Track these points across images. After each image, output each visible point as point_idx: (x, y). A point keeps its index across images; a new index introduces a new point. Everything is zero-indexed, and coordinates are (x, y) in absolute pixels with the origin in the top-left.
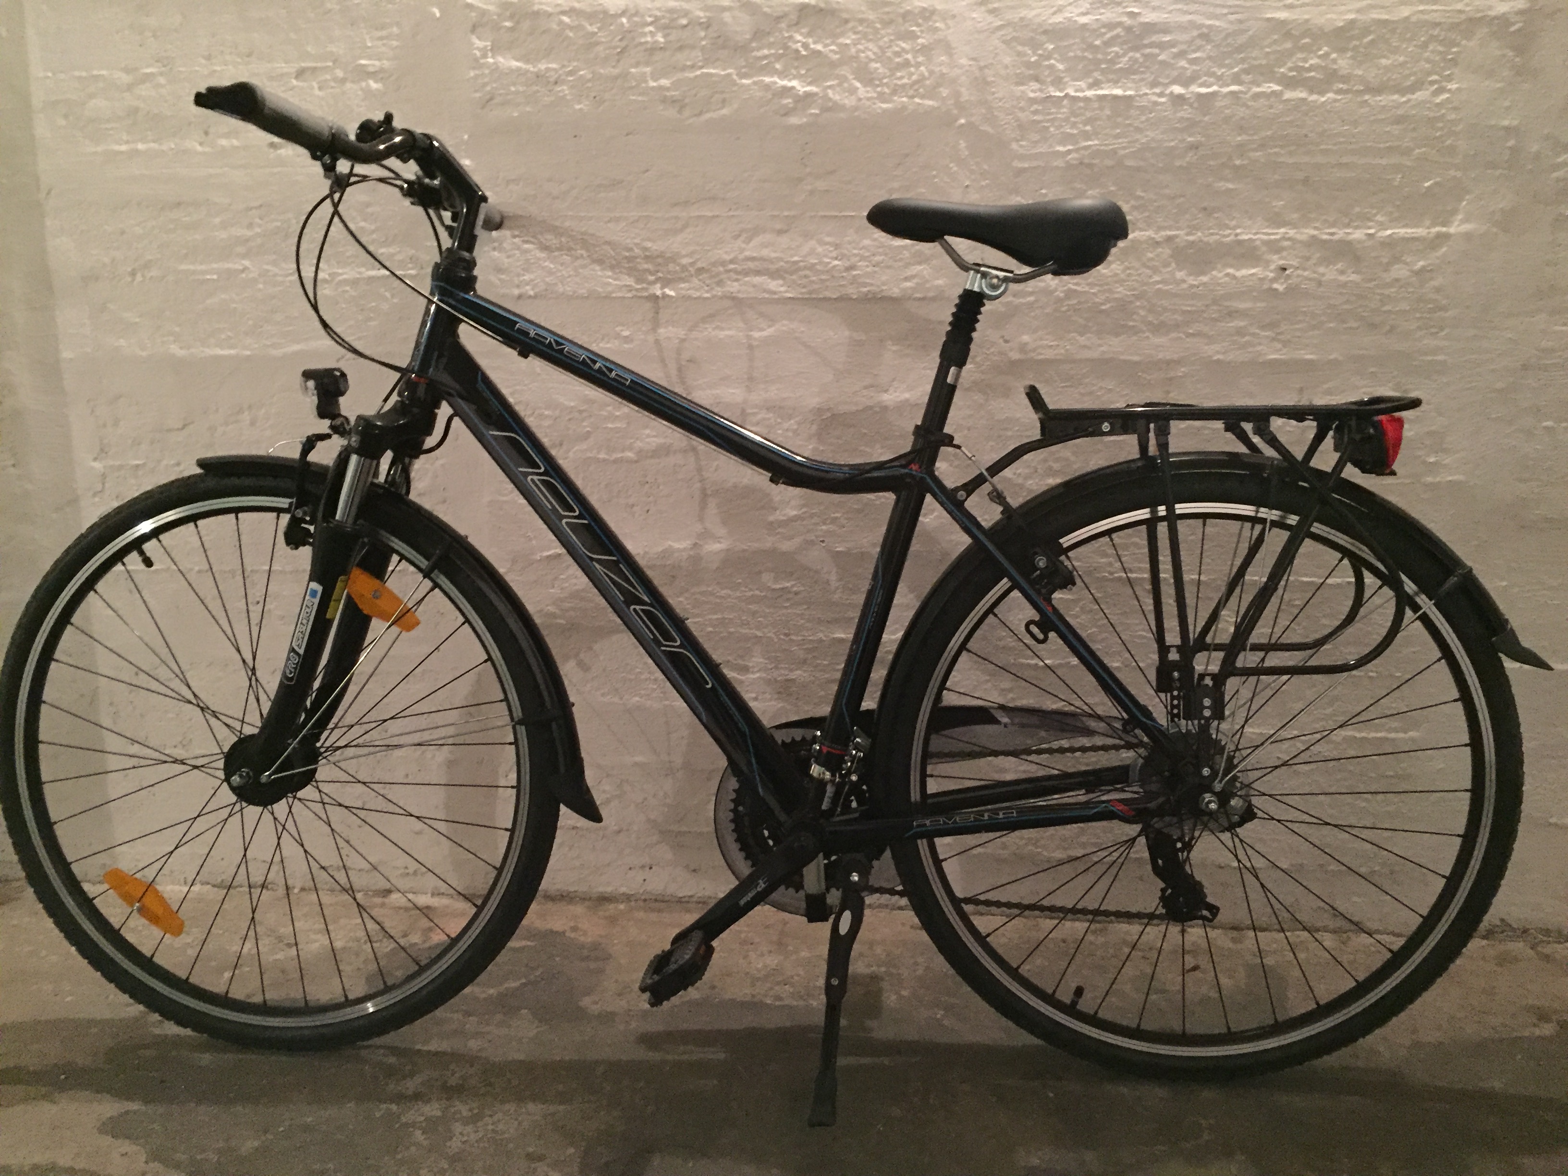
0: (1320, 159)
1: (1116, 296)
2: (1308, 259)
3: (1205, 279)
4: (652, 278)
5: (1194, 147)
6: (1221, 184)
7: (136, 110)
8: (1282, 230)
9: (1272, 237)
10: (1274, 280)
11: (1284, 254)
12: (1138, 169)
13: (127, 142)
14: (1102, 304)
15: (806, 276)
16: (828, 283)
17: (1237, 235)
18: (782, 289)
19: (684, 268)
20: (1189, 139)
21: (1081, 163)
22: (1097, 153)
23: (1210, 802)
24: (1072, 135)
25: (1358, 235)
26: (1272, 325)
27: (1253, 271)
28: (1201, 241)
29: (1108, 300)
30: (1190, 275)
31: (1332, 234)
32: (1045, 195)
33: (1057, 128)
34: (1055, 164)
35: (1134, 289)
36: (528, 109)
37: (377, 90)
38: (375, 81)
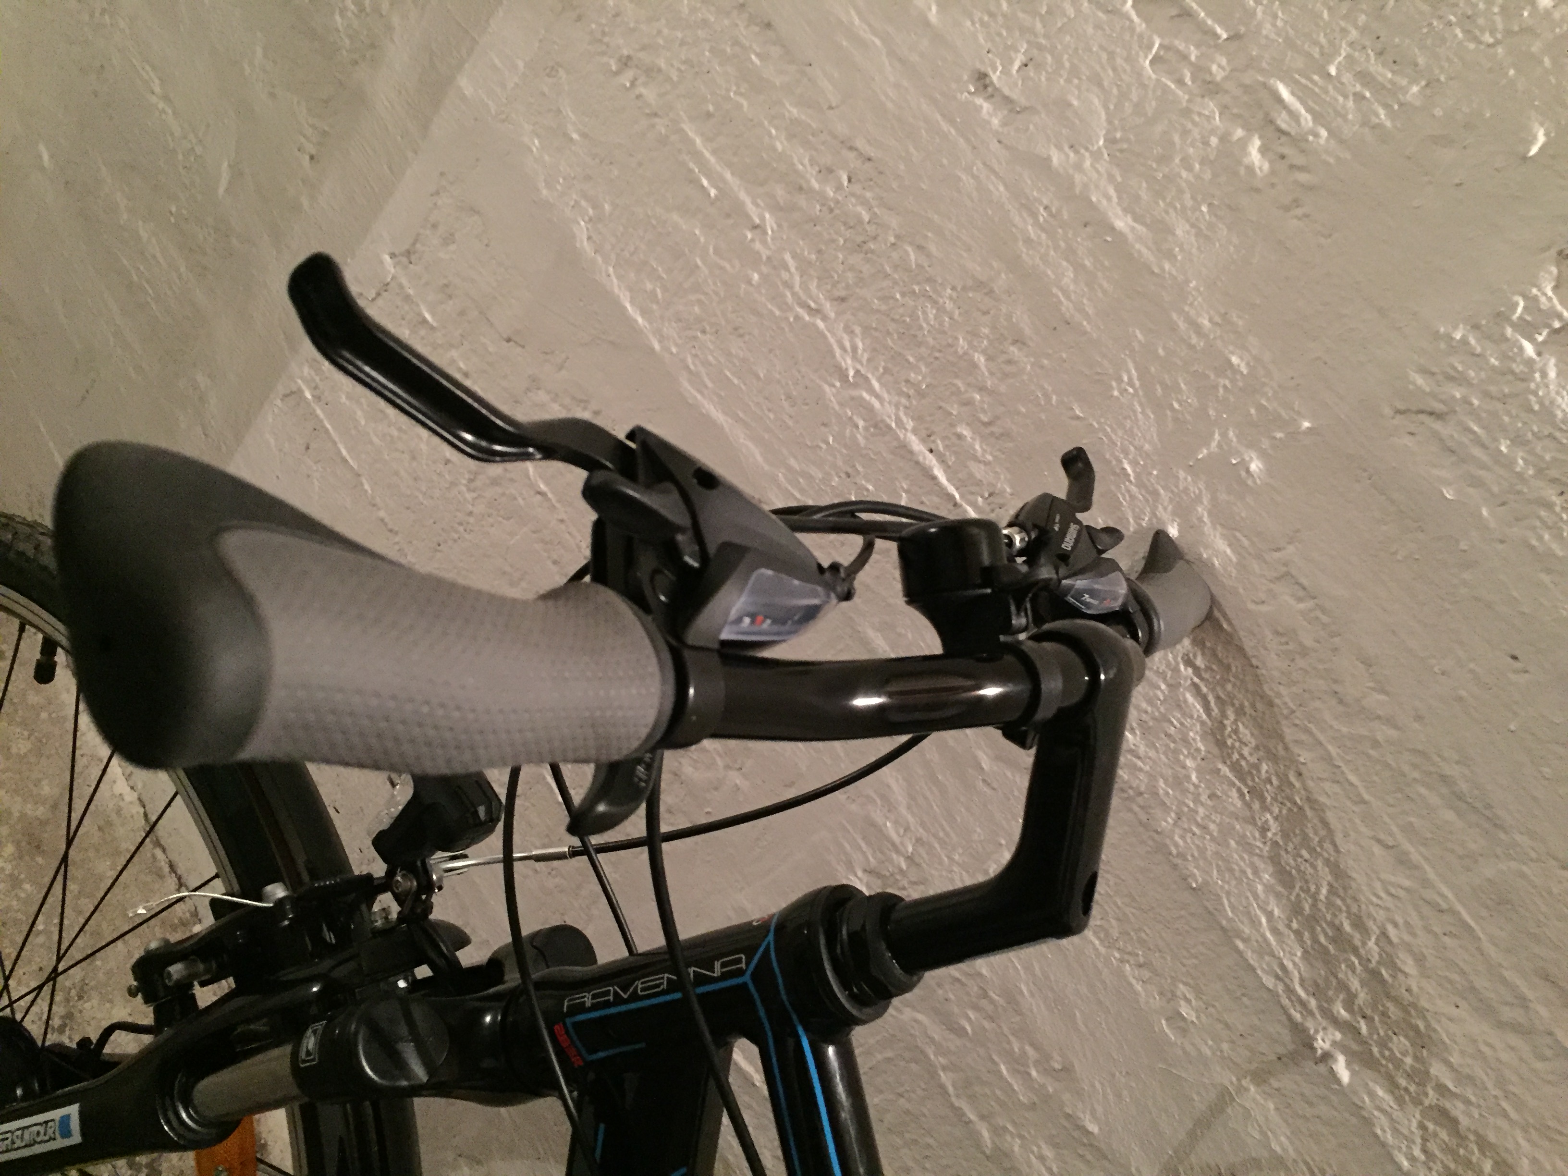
37: (1250, 169)
38: (1263, 150)
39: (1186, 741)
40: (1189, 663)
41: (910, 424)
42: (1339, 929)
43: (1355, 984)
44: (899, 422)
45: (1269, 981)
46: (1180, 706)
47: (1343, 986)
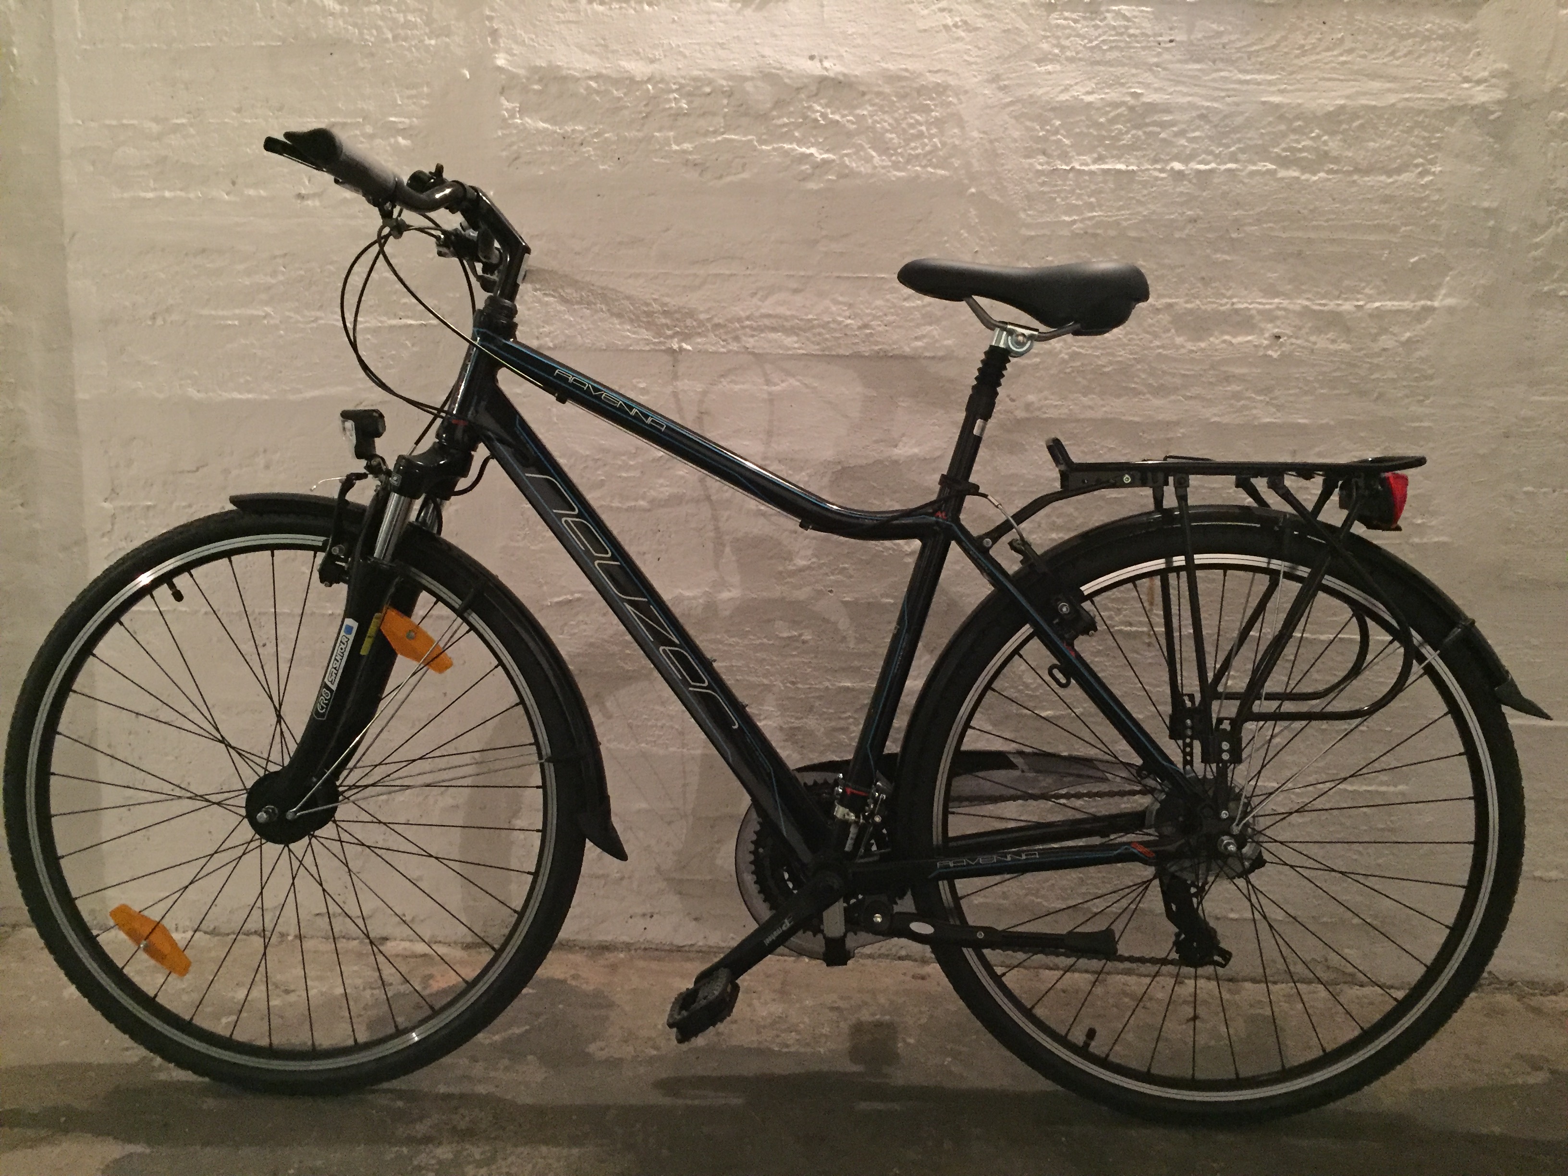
0: (1312, 235)
1: (1120, 359)
2: (1300, 328)
3: (1203, 345)
4: (669, 333)
5: (1194, 220)
6: (1218, 256)
7: (165, 158)
8: (1277, 300)
9: (1267, 307)
10: (1267, 347)
11: (1278, 323)
12: (1139, 240)
13: (155, 189)
14: (1104, 366)
15: (820, 334)
16: (841, 341)
17: (1233, 304)
18: (796, 345)
19: (701, 323)
20: (1189, 213)
21: (1086, 233)
22: (1099, 224)
23: (1229, 844)
24: (1077, 206)
25: (1348, 306)
26: (1267, 390)
27: (1249, 338)
28: (1199, 308)
29: (1111, 363)
30: (1188, 340)
31: (1325, 305)
32: (1052, 261)
33: (1063, 200)
34: (1061, 233)
35: (1136, 353)
36: (553, 168)
37: (406, 146)
38: (404, 138)
39: (559, 312)
40: (536, 290)
41: (384, 319)
42: (645, 312)
43: (664, 321)
44: (381, 322)
45: (647, 348)
46: (547, 304)
47: (663, 325)
